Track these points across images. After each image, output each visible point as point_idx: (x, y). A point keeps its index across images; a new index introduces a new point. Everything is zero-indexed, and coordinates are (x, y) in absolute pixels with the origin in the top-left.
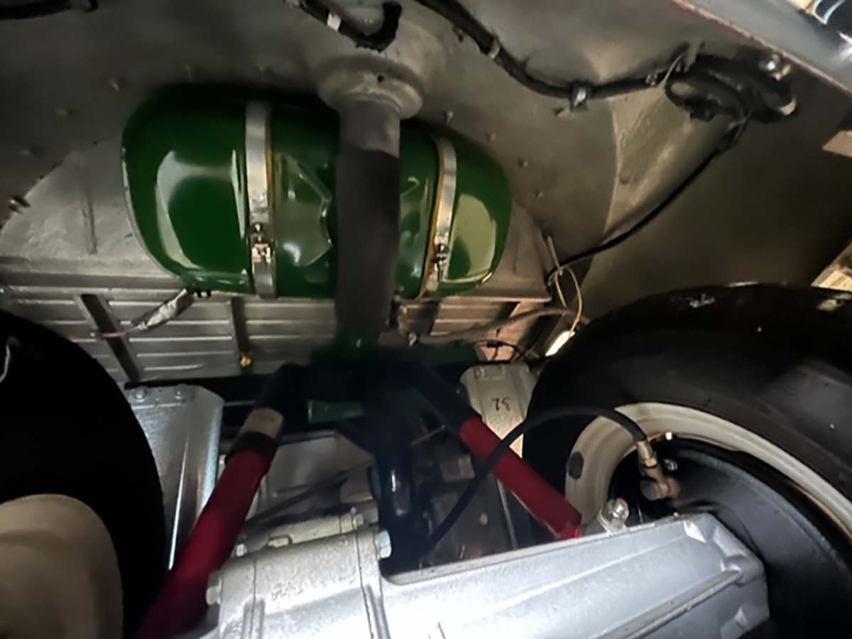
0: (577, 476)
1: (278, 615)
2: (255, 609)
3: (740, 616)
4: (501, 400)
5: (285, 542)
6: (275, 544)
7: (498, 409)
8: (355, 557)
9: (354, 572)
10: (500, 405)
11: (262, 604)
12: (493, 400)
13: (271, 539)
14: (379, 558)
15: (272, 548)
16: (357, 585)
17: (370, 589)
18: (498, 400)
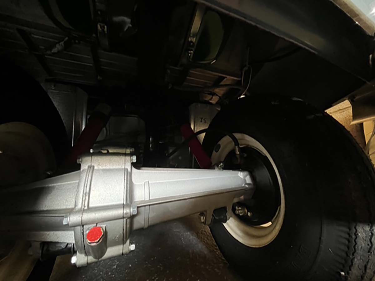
0: (217, 152)
1: (98, 170)
2: (91, 168)
3: (242, 197)
4: (204, 118)
5: (106, 152)
6: (103, 152)
7: (201, 121)
8: (124, 160)
9: (123, 164)
10: (203, 120)
11: (94, 167)
12: (200, 118)
13: (102, 150)
14: (132, 162)
15: (102, 152)
16: (123, 167)
17: (127, 169)
18: (202, 118)
